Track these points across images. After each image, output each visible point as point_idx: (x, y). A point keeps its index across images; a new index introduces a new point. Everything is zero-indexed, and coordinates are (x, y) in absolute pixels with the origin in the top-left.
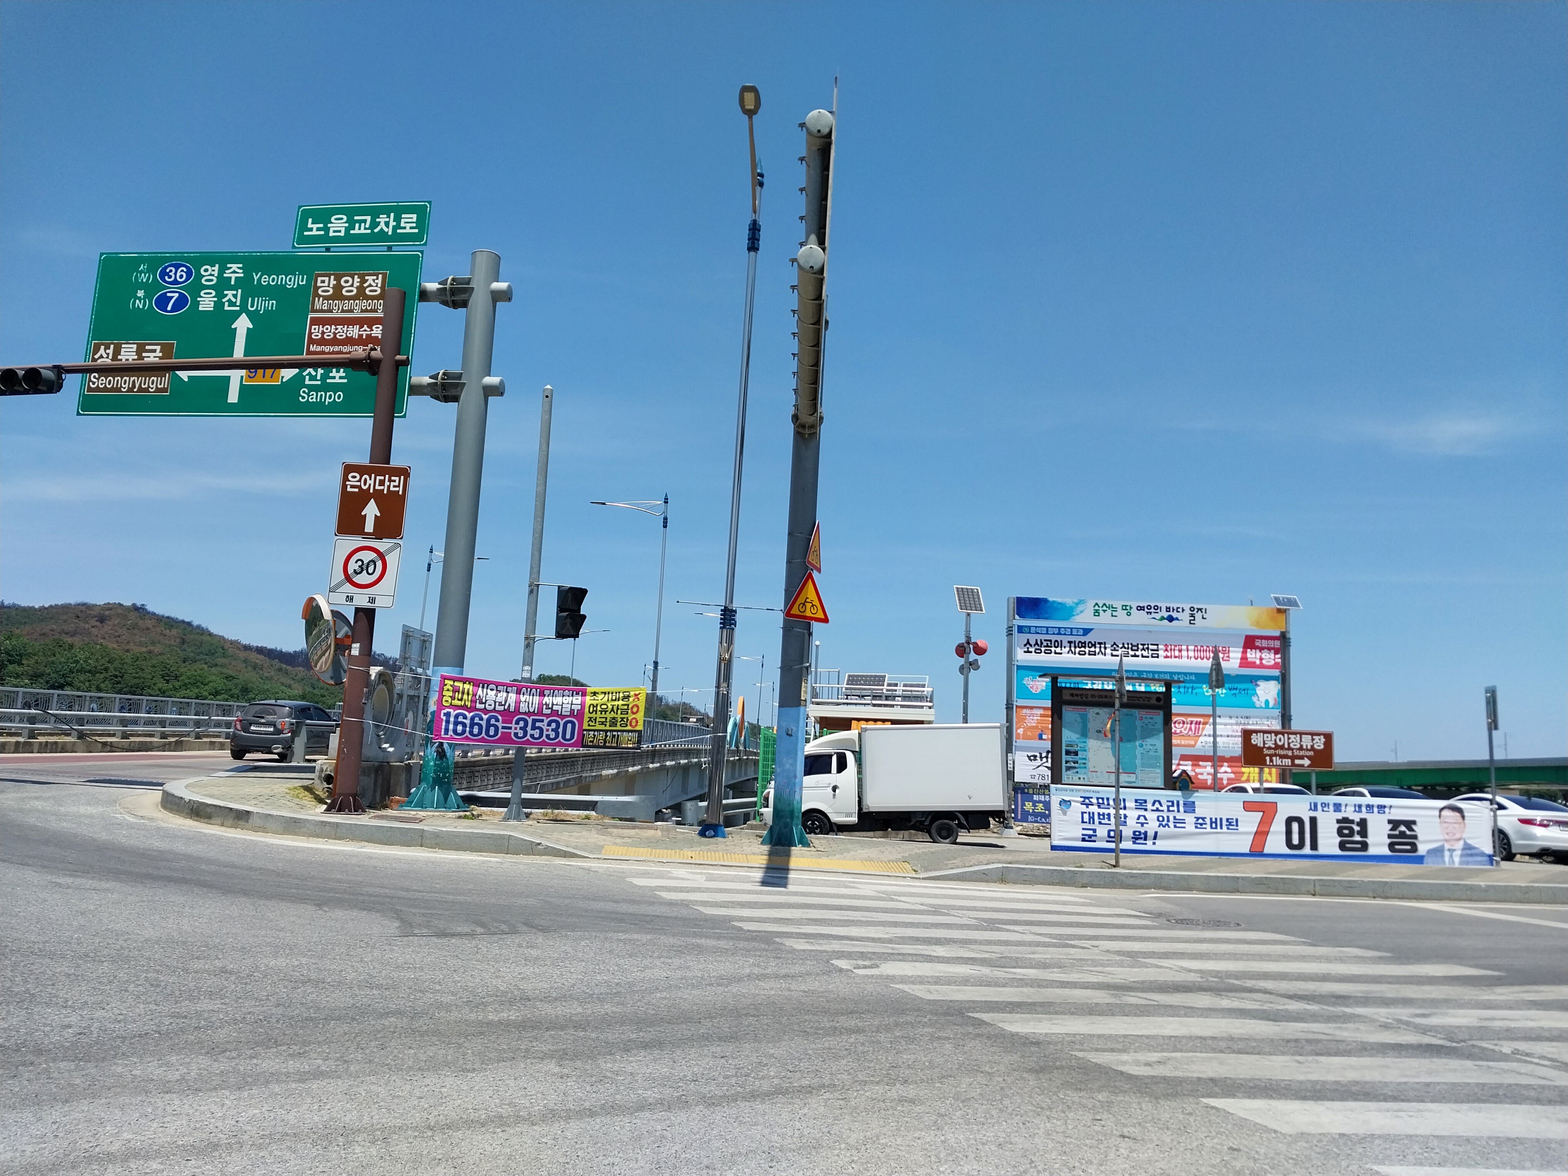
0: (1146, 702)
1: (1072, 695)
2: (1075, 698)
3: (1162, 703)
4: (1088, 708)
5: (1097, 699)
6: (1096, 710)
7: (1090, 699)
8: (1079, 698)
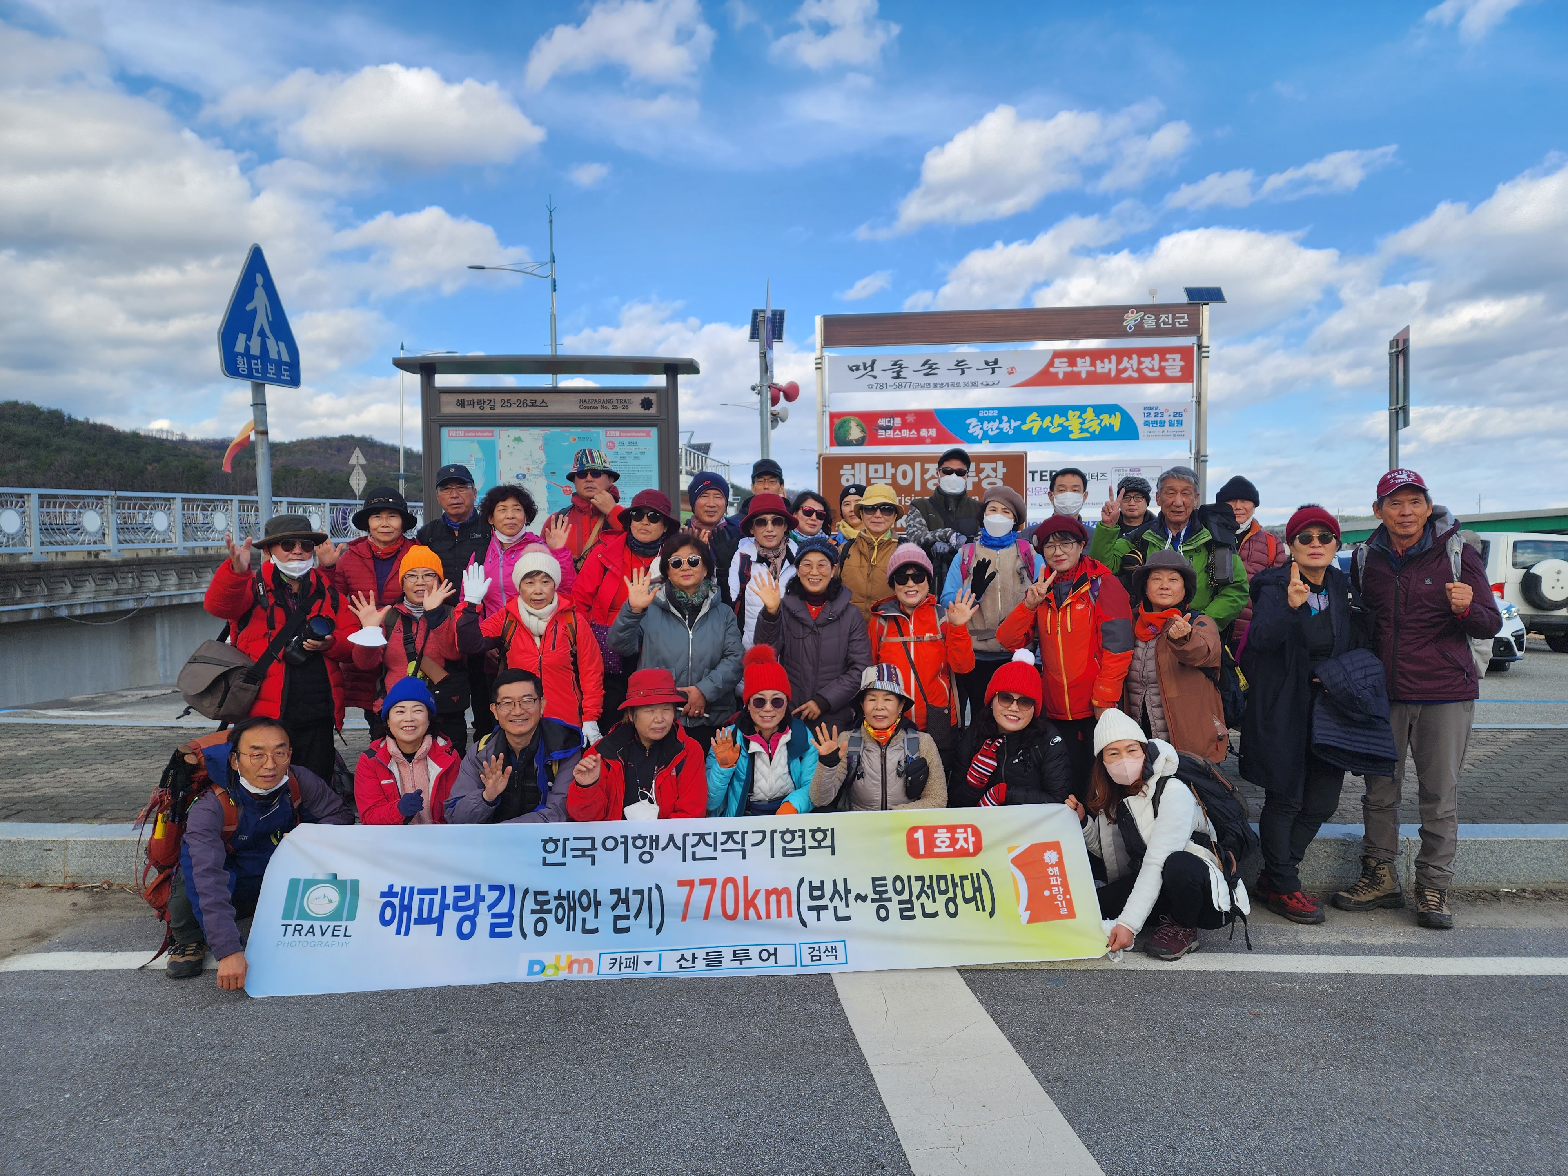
0: (621, 411)
1: (461, 403)
2: (468, 410)
3: (653, 411)
4: (496, 430)
5: (514, 410)
6: (515, 432)
7: (499, 410)
8: (477, 410)
